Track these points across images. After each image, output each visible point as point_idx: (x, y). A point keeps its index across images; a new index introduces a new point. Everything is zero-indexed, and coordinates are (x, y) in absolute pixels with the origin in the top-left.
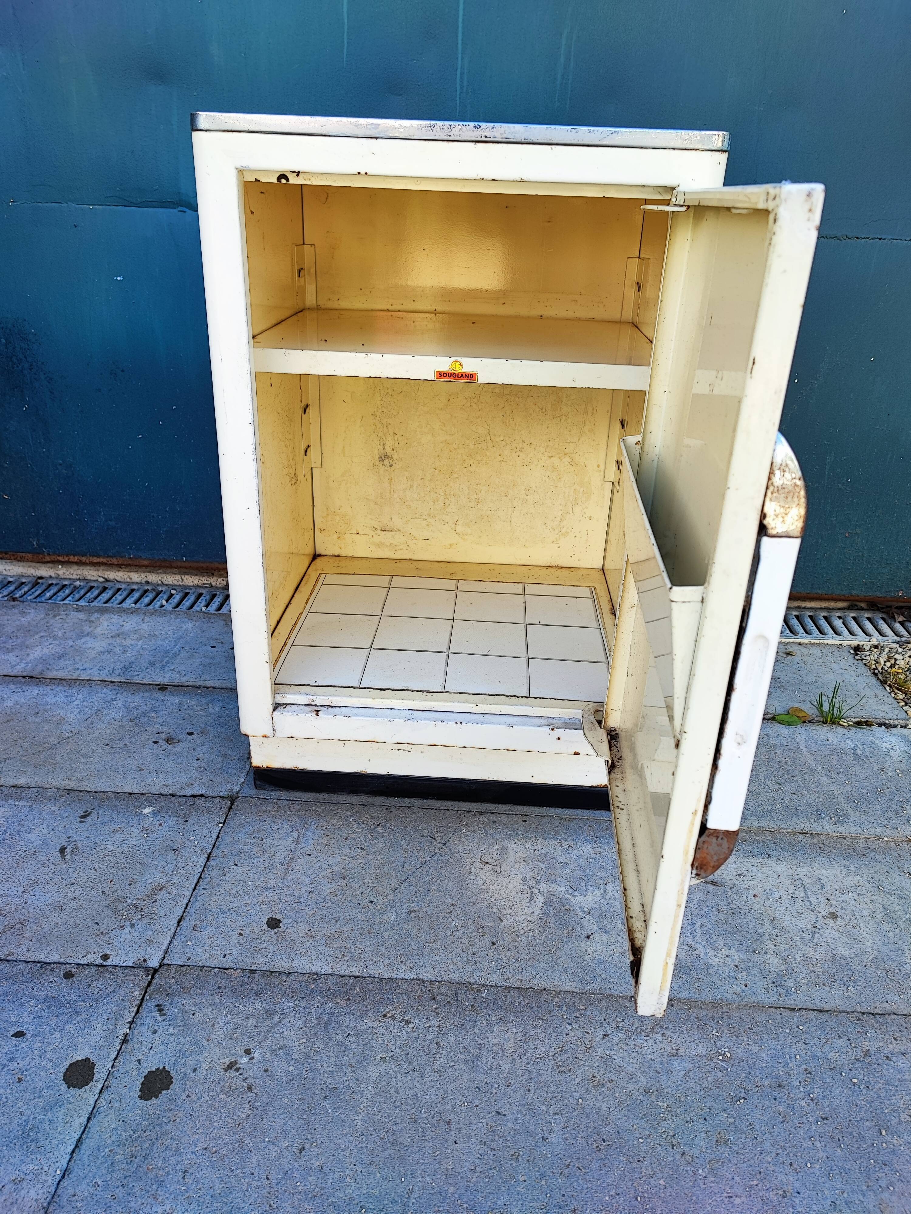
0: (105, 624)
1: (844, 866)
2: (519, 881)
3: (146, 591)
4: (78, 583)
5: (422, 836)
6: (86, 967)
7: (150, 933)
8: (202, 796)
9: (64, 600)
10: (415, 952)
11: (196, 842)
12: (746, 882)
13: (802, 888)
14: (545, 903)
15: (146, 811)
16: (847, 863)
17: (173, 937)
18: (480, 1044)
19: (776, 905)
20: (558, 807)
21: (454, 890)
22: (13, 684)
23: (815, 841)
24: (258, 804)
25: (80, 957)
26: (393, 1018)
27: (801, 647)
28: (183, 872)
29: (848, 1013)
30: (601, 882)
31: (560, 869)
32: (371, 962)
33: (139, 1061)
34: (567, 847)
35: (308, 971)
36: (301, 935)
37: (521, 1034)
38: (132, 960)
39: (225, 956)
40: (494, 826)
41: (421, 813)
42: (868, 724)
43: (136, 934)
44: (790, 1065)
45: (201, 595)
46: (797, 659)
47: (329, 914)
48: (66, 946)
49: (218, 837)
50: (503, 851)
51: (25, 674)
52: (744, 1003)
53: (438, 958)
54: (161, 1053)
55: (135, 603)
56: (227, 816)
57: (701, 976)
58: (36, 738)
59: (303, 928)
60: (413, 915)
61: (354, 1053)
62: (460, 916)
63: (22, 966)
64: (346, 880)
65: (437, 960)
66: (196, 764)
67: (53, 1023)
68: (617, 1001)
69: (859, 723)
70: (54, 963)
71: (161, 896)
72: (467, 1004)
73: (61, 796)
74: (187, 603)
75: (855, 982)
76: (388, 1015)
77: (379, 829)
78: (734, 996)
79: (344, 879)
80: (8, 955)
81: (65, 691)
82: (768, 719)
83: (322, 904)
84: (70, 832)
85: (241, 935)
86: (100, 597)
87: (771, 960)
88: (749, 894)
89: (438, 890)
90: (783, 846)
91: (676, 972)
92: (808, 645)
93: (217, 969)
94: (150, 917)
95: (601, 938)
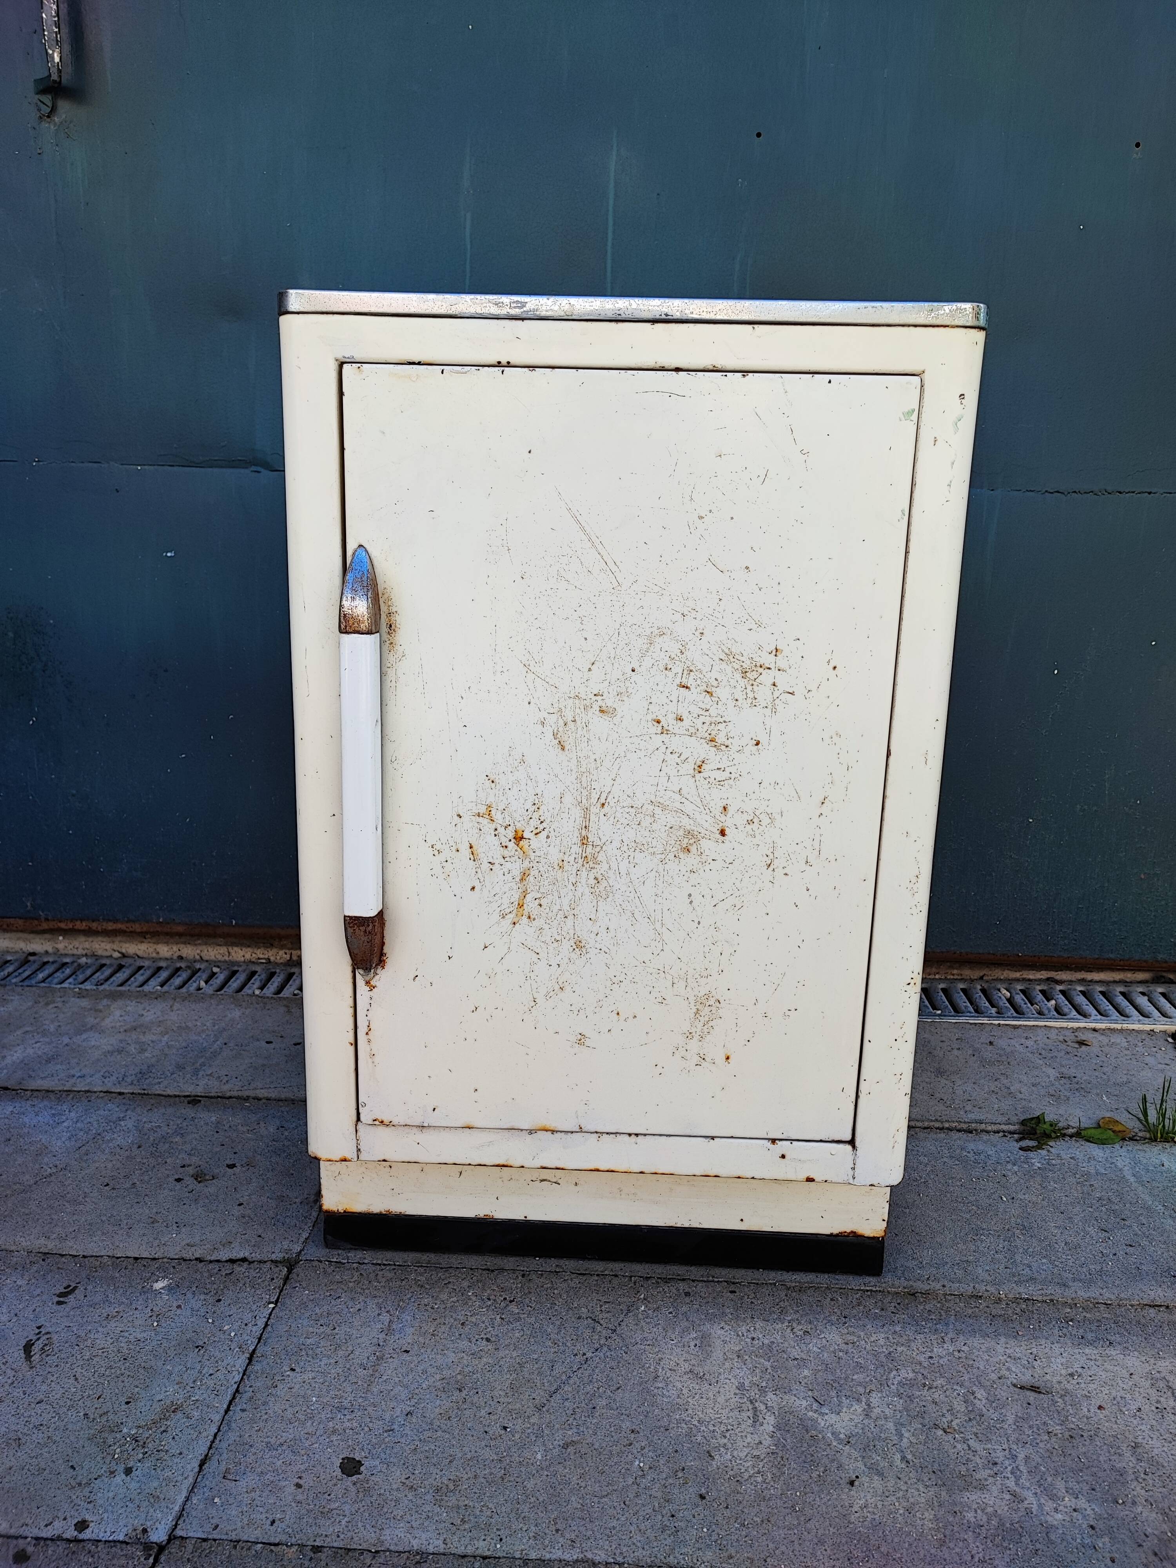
0: (118, 1013)
2: (734, 1390)
3: (178, 969)
4: (84, 960)
5: (579, 1318)
6: (49, 1542)
7: (156, 1484)
8: (244, 1260)
9: (62, 982)
10: (578, 1514)
11: (233, 1334)
12: (1083, 1385)
13: (1169, 1393)
14: (778, 1427)
15: (159, 1285)
17: (192, 1491)
19: (1135, 1422)
20: (782, 1270)
21: (634, 1407)
24: (329, 1270)
25: (43, 1524)
27: (1096, 1034)
28: (211, 1383)
30: (861, 1390)
31: (795, 1370)
32: (507, 1532)
34: (801, 1333)
35: (407, 1549)
36: (395, 1486)
38: (125, 1530)
39: (273, 1522)
40: (687, 1300)
41: (575, 1282)
43: (133, 1485)
45: (253, 973)
47: (438, 1450)
48: (20, 1506)
49: (266, 1325)
50: (704, 1342)
53: (615, 1523)
55: (162, 986)
56: (281, 1291)
57: (1038, 1546)
59: (398, 1475)
60: (571, 1449)
62: (646, 1450)
64: (465, 1392)
65: (614, 1528)
66: (237, 1211)
71: (177, 1421)
73: (32, 1263)
74: (235, 984)
77: (513, 1308)
79: (460, 1391)
81: (51, 1108)
82: (1071, 1136)
83: (428, 1434)
84: (42, 1319)
85: (299, 1486)
86: (113, 978)
87: (1144, 1514)
88: (1090, 1404)
89: (608, 1406)
90: (1128, 1327)
91: (998, 1540)
92: (1106, 1031)
93: (261, 1545)
94: (157, 1457)
95: (872, 1485)
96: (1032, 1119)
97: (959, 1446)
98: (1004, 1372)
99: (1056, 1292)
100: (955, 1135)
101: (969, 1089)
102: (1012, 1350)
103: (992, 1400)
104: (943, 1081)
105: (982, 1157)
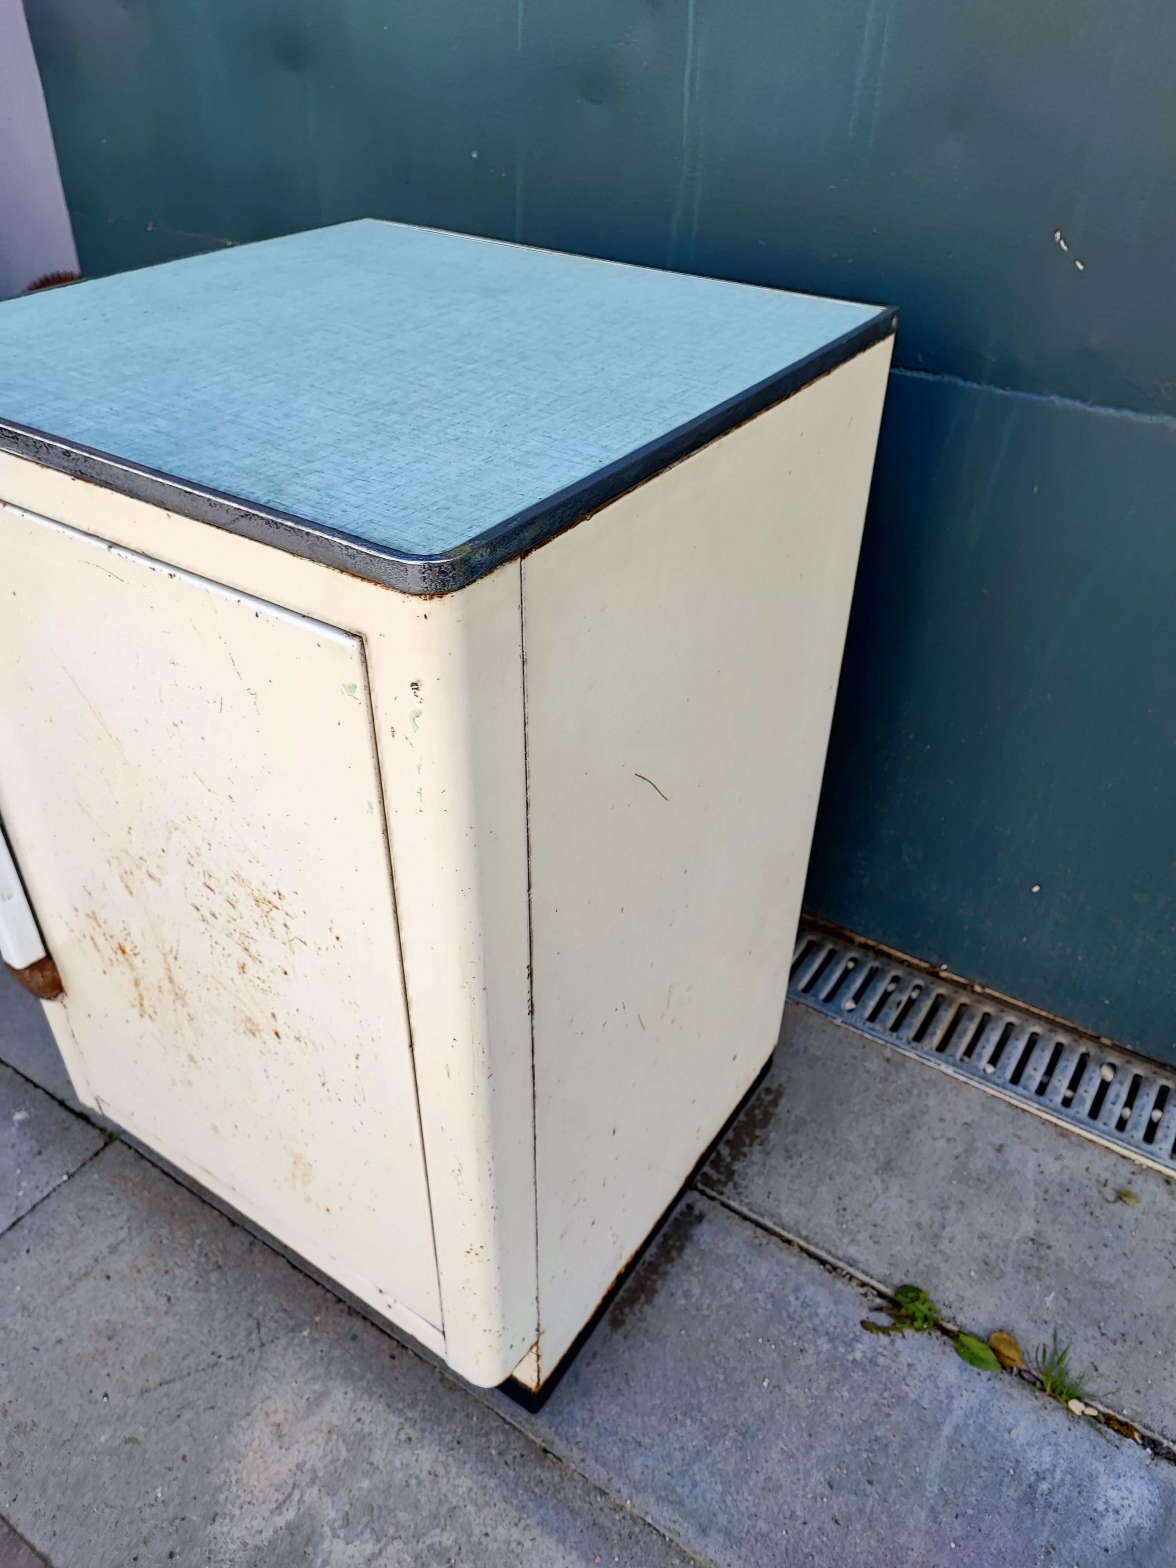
2: (292, 1465)
5: (250, 1315)
8: (87, 1118)
10: (80, 1512)
11: (22, 1193)
14: (289, 1525)
15: (18, 1116)
21: (206, 1434)
27: (1162, 1190)
31: (359, 1475)
32: (25, 1496)
34: (404, 1437)
42: (1125, 1429)
46: (1129, 1214)
47: (49, 1389)
49: (47, 1196)
56: (82, 1166)
60: (128, 1447)
62: (176, 1483)
64: (110, 1344)
69: (1108, 1420)
79: (109, 1340)
82: (944, 1332)
83: (55, 1369)
89: (189, 1422)
96: (919, 1288)
99: (687, 1533)
100: (810, 1266)
101: (894, 1207)
104: (877, 1182)
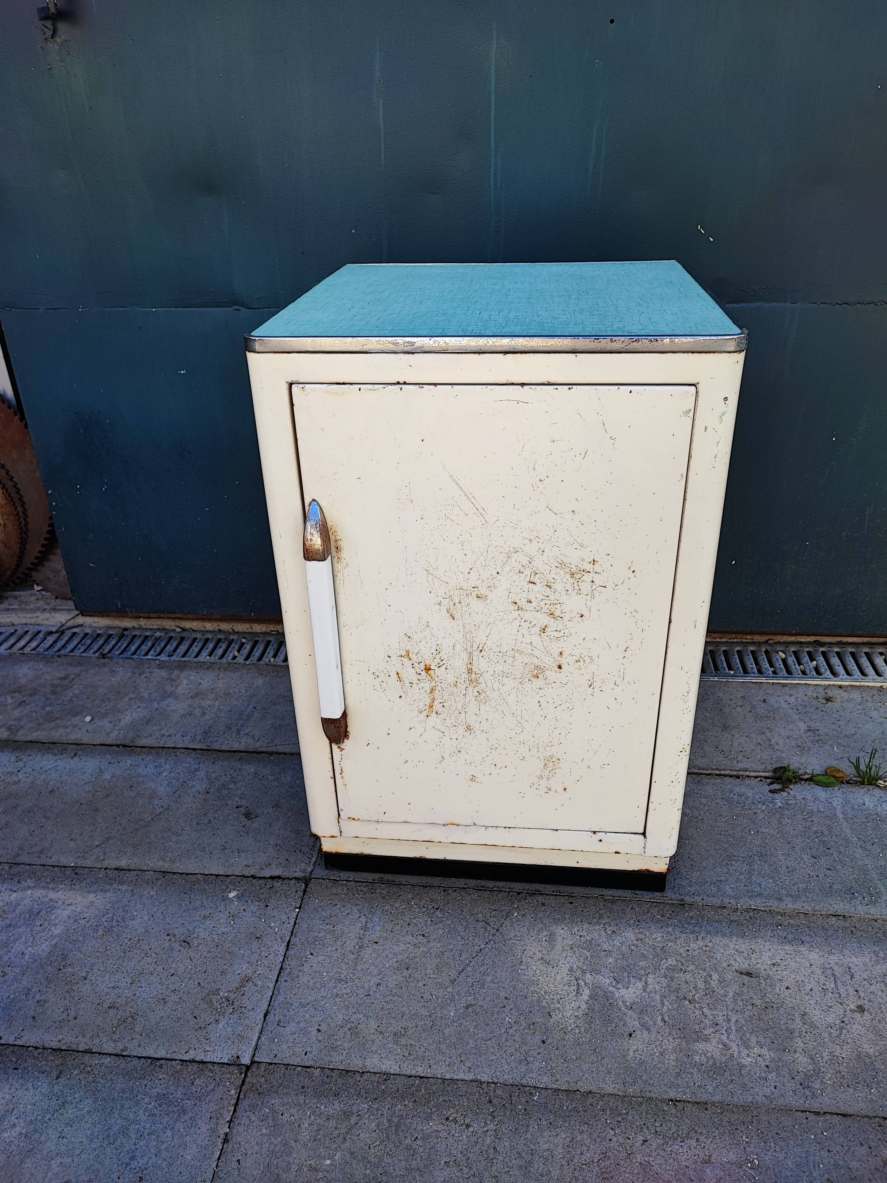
0: (185, 682)
1: (874, 952)
2: (567, 971)
3: (219, 640)
4: (158, 634)
5: (477, 921)
6: (188, 1063)
7: (241, 1029)
8: (279, 877)
9: (146, 654)
10: (473, 1051)
11: (276, 930)
12: (779, 972)
13: (832, 979)
14: (590, 997)
15: (232, 895)
16: (877, 949)
17: (261, 1033)
18: (532, 1150)
19: (807, 998)
20: (602, 887)
21: (507, 982)
22: (110, 754)
23: (847, 924)
24: (329, 886)
25: (184, 1052)
26: (455, 1121)
27: (841, 691)
28: (266, 962)
29: (870, 1118)
30: (643, 972)
31: (604, 958)
33: (238, 1161)
34: (610, 932)
35: (379, 1071)
36: (372, 1032)
37: (568, 1140)
38: (227, 1057)
39: (306, 1054)
40: (543, 908)
41: (475, 896)
43: (229, 1029)
44: (814, 1174)
45: (269, 642)
46: (837, 705)
47: (395, 1008)
48: (170, 1041)
49: (295, 923)
50: (551, 938)
51: (118, 742)
52: (773, 1106)
53: (493, 1057)
54: (257, 1153)
55: (210, 655)
56: (302, 900)
57: (734, 1078)
58: (133, 815)
59: (373, 1024)
60: (470, 1009)
61: (421, 1157)
63: (135, 1061)
64: (410, 971)
65: (493, 1060)
66: (272, 841)
67: (165, 1121)
68: (656, 1105)
70: (162, 1059)
71: (249, 988)
72: (520, 1107)
73: (157, 879)
74: (256, 654)
75: (878, 1083)
76: (450, 1118)
77: (439, 914)
78: (764, 1099)
79: (407, 969)
80: (123, 1050)
81: (154, 761)
82: (806, 780)
83: (389, 998)
84: (168, 918)
85: (319, 1030)
86: (178, 651)
87: (800, 1059)
88: (782, 985)
89: (492, 981)
90: (816, 930)
91: (711, 1074)
92: (849, 688)
93: (300, 1068)
94: (241, 1011)
95: (642, 1036)
96: (782, 767)
97: (697, 1012)
98: (732, 962)
99: (774, 904)
100: (728, 780)
101: (743, 741)
102: (739, 946)
103: (722, 981)
104: (727, 735)
105: (743, 798)
